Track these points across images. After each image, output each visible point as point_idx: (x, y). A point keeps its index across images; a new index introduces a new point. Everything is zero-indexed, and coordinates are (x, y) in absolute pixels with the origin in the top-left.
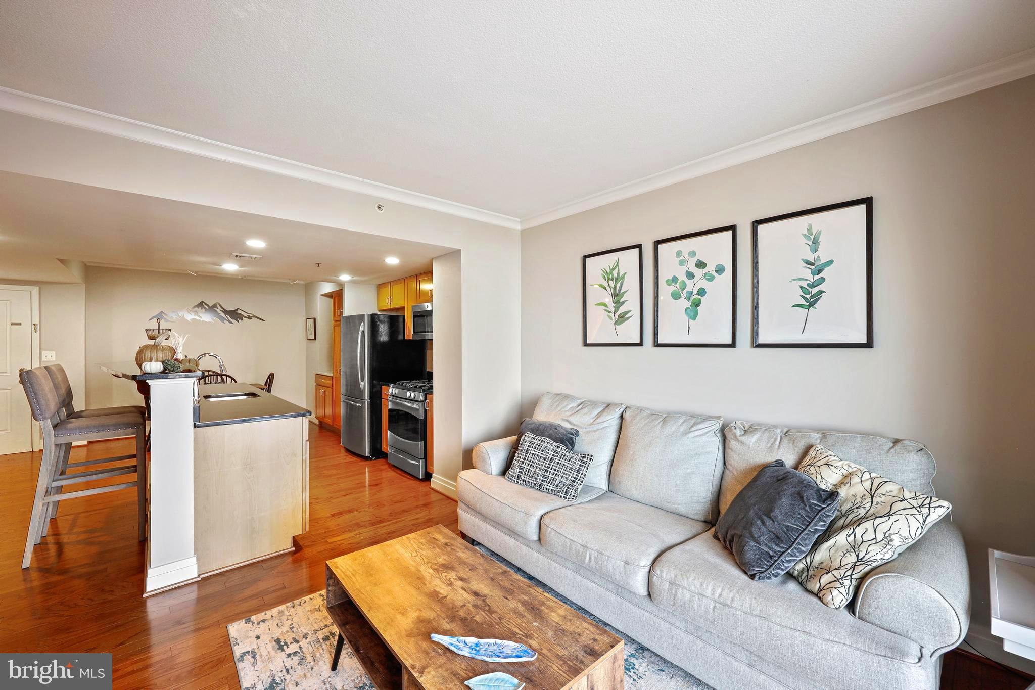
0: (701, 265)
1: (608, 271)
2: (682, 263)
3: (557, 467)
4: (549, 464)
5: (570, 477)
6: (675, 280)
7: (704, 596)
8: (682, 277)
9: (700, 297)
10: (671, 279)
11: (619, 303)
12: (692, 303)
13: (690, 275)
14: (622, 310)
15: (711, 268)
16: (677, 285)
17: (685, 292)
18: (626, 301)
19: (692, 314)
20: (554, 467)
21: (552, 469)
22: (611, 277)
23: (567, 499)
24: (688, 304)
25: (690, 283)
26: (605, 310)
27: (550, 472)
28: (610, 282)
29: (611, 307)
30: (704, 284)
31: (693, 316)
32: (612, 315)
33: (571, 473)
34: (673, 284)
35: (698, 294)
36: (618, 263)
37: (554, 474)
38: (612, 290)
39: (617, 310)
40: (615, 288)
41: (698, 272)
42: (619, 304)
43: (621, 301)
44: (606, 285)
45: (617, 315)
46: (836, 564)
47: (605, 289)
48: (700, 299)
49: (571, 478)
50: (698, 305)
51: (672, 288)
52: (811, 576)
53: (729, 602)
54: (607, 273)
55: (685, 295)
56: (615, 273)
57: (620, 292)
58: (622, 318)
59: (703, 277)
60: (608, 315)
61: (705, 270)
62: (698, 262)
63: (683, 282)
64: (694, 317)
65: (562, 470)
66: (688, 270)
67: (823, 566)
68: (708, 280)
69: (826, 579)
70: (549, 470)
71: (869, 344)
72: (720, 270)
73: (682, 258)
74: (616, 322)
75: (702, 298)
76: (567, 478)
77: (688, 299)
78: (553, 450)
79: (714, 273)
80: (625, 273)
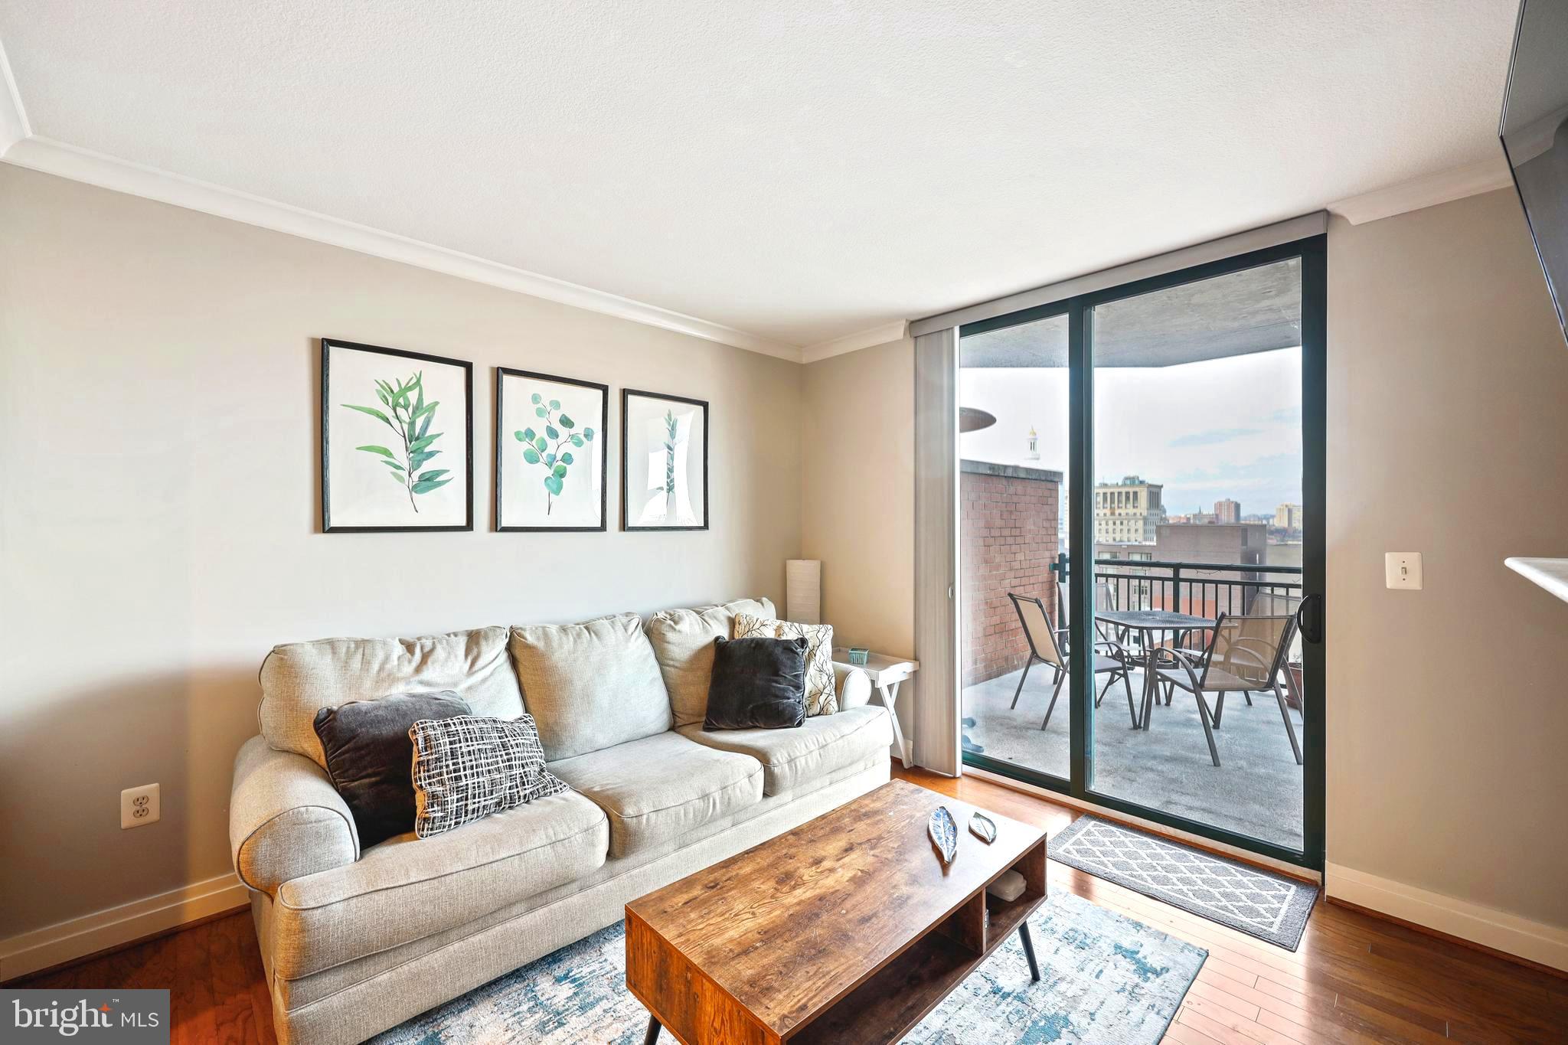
0: (566, 422)
1: (396, 389)
2: (540, 413)
3: (471, 761)
4: (454, 764)
5: (501, 765)
6: (530, 434)
7: (812, 751)
8: (541, 433)
9: (565, 465)
10: (524, 431)
11: (422, 452)
12: (555, 471)
13: (553, 433)
14: (427, 466)
15: (578, 430)
16: (534, 442)
17: (544, 454)
18: (438, 452)
19: (555, 487)
20: (468, 764)
21: (465, 769)
22: (401, 400)
23: (560, 791)
24: (549, 472)
25: (552, 444)
26: (387, 463)
27: (466, 776)
28: (400, 411)
29: (402, 458)
30: (569, 448)
31: (555, 490)
32: (405, 474)
33: (497, 757)
34: (527, 440)
35: (563, 460)
36: (419, 380)
37: (473, 775)
38: (406, 427)
39: (415, 465)
40: (412, 424)
41: (563, 432)
42: (424, 456)
43: (427, 450)
44: (389, 412)
45: (416, 475)
46: (821, 686)
47: (387, 420)
48: (565, 468)
49: (505, 764)
50: (562, 475)
51: (525, 446)
52: (809, 705)
53: (824, 743)
54: (392, 391)
55: (545, 459)
56: (413, 396)
57: (423, 435)
58: (429, 481)
59: (569, 439)
60: (392, 473)
61: (573, 431)
62: (563, 418)
63: (543, 441)
64: (558, 490)
65: (483, 761)
66: (549, 424)
67: (813, 693)
68: (576, 444)
69: (822, 699)
70: (462, 773)
71: (706, 526)
72: (588, 435)
73: (540, 405)
74: (415, 487)
75: (568, 466)
76: (498, 770)
77: (550, 465)
78: (443, 735)
79: (582, 437)
80: (437, 403)
